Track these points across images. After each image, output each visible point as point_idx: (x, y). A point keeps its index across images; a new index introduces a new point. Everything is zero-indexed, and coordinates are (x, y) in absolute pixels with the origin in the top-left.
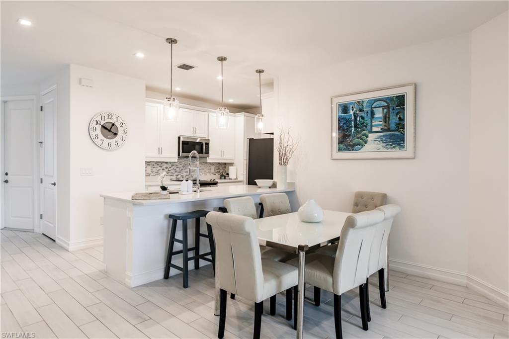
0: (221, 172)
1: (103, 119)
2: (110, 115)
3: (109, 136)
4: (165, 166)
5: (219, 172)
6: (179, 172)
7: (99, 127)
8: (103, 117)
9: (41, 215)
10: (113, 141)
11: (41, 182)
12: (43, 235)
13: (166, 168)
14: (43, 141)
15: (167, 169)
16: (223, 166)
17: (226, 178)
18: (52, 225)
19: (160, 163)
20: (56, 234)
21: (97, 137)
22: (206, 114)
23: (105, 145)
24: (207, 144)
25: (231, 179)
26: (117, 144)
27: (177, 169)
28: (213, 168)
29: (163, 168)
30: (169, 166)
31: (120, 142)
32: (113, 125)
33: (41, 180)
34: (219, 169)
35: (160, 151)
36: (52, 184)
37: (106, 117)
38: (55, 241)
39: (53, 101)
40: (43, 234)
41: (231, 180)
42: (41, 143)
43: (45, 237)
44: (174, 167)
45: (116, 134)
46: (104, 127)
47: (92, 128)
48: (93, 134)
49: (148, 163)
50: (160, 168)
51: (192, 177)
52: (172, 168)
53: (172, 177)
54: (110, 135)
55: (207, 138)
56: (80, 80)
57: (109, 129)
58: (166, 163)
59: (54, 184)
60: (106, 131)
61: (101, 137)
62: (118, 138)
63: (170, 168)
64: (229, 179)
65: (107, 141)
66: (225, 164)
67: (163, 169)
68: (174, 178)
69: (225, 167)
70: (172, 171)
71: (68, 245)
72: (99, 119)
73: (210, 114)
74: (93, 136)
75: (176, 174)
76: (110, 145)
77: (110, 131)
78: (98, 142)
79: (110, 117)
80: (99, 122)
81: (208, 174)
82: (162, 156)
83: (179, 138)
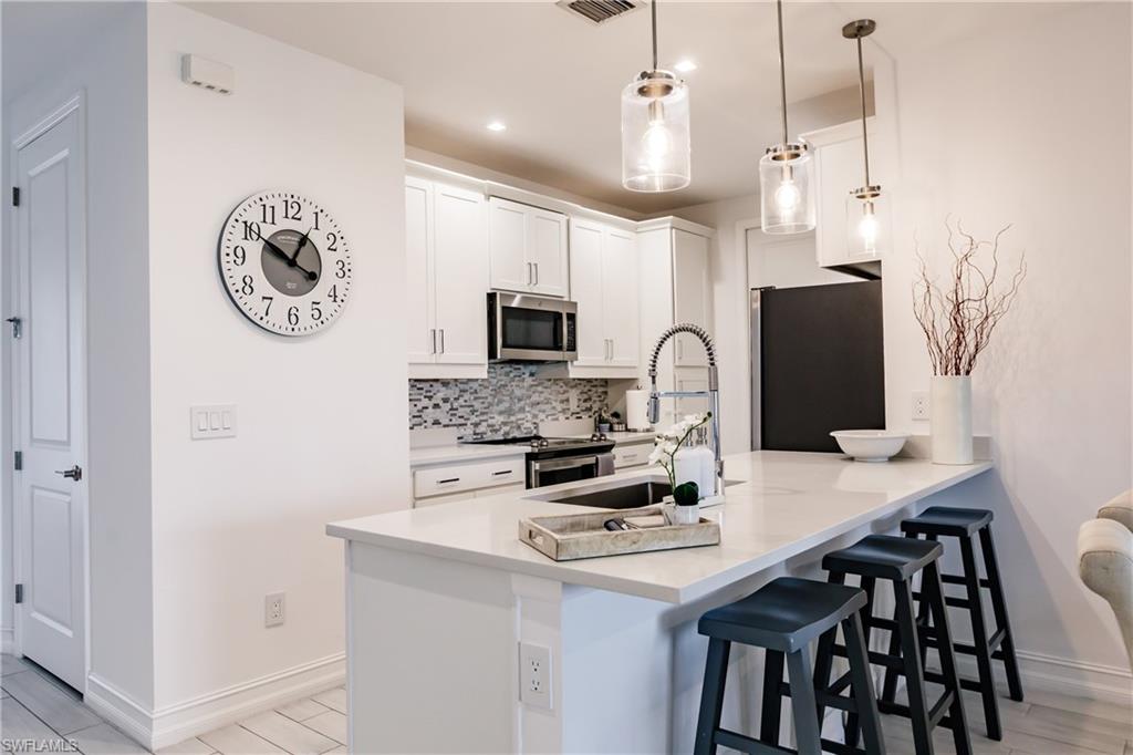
0: (595, 408)
1: (269, 219)
2: (293, 205)
3: (289, 285)
4: (442, 393)
5: (589, 409)
6: (482, 414)
7: (255, 249)
8: (269, 211)
9: (19, 589)
10: (303, 303)
11: (19, 466)
12: (25, 667)
13: (446, 400)
14: (24, 315)
15: (448, 406)
16: (601, 390)
17: (616, 427)
18: (69, 633)
19: (426, 386)
20: (88, 668)
21: (248, 284)
22: (563, 218)
23: (278, 318)
24: (572, 317)
25: (635, 431)
26: (316, 314)
27: (477, 405)
28: (574, 395)
29: (434, 401)
30: (452, 393)
31: (327, 306)
32: (304, 240)
33: (18, 456)
34: (590, 399)
35: (437, 340)
36: (67, 474)
37: (280, 212)
38: (80, 695)
39: (65, 161)
40: (26, 658)
41: (631, 436)
42: (17, 321)
43: (33, 672)
44: (467, 396)
45: (313, 277)
46: (272, 249)
47: (231, 252)
48: (235, 275)
49: (415, 383)
50: (425, 402)
51: (519, 427)
52: (461, 401)
53: (462, 432)
54: (294, 278)
55: (566, 299)
56: (185, 61)
57: (290, 256)
58: (445, 383)
59: (76, 474)
60: (281, 265)
61: (263, 286)
62: (320, 291)
63: (455, 399)
64: (627, 430)
65: (283, 302)
66: (606, 382)
67: (436, 406)
68: (468, 432)
69: (606, 393)
70: (461, 412)
71: (148, 722)
72: (254, 216)
73: (575, 221)
74: (235, 282)
75: (474, 419)
76: (293, 319)
77: (292, 263)
78: (254, 304)
79: (291, 212)
80: (255, 228)
81: (562, 417)
82: (443, 359)
83: (491, 297)
